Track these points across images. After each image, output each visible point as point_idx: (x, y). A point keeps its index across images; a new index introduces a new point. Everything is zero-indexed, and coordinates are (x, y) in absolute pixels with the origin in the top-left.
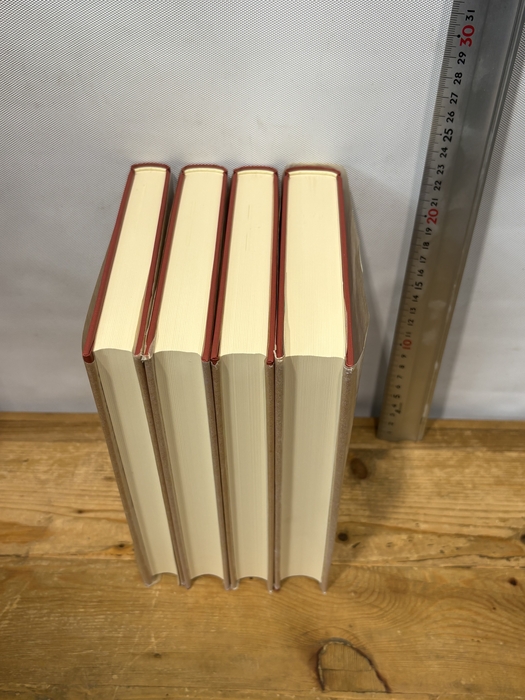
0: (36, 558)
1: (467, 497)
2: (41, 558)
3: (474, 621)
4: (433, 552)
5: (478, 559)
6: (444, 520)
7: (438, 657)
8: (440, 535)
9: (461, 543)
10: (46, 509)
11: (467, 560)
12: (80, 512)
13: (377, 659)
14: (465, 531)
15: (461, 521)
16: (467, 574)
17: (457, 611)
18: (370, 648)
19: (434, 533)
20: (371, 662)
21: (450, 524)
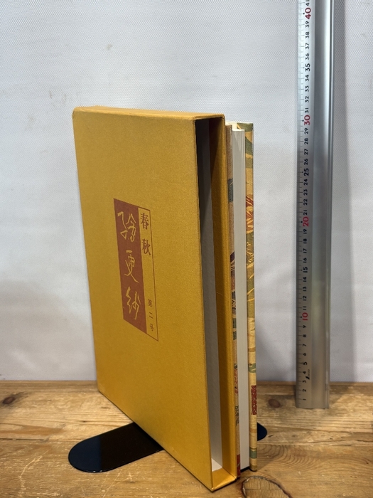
0: (53, 441)
1: (349, 415)
2: (57, 441)
3: (353, 469)
4: (324, 439)
5: (357, 442)
6: (333, 425)
7: (326, 484)
8: (329, 432)
9: (345, 435)
10: (62, 421)
11: (349, 442)
12: (84, 422)
13: (284, 485)
14: (348, 430)
15: (345, 426)
16: (348, 448)
17: (341, 464)
18: (279, 480)
19: (325, 431)
20: (279, 486)
21: (337, 427)
